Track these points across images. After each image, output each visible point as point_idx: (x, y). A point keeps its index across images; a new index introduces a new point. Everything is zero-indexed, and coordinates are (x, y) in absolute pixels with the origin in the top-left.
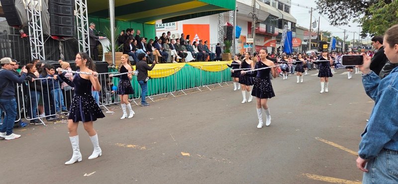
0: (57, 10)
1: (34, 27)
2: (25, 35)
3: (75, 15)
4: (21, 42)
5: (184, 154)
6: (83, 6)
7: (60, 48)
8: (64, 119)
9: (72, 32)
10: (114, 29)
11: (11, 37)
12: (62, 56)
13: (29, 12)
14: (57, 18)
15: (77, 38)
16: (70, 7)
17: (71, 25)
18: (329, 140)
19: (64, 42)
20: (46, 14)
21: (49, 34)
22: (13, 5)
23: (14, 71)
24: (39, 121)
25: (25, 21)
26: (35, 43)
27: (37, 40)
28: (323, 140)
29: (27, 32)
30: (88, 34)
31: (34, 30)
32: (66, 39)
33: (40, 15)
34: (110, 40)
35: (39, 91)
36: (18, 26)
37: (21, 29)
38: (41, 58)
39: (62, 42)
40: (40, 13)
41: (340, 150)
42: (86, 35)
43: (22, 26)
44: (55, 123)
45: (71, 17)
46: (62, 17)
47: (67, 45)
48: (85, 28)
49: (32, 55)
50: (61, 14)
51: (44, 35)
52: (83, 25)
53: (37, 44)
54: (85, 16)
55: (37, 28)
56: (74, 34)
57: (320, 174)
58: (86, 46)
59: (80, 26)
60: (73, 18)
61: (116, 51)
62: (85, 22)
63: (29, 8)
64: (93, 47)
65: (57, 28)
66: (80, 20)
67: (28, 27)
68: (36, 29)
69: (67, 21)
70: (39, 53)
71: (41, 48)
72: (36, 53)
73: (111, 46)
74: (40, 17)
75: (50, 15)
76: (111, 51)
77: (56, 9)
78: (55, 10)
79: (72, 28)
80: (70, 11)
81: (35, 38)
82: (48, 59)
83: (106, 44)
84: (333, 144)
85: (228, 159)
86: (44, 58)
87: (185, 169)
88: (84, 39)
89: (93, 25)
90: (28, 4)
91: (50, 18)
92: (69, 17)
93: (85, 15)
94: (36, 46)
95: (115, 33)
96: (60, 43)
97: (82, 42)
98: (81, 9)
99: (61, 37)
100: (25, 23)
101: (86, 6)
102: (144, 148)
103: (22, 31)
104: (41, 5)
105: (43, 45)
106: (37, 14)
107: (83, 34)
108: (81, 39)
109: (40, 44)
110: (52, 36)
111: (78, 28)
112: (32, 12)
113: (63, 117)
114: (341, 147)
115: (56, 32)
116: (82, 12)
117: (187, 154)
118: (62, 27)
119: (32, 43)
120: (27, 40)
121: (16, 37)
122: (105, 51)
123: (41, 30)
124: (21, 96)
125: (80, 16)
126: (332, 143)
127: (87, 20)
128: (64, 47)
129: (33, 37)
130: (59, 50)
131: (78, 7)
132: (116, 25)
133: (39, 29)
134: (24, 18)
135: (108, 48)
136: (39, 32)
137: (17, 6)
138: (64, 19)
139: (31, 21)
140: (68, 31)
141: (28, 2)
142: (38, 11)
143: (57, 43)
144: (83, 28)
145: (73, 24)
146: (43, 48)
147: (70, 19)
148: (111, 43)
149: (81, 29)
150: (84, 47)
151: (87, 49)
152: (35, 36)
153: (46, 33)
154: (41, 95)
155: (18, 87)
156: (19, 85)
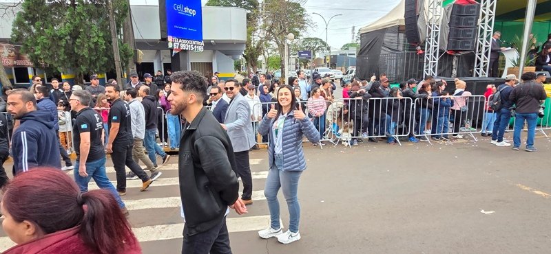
0: (458, 23)
1: (431, 44)
2: (421, 52)
3: (478, 25)
4: (416, 58)
6: (490, 13)
7: (454, 63)
9: (470, 45)
12: (455, 72)
13: (429, 28)
14: (457, 31)
15: (475, 51)
17: (471, 38)
19: (459, 56)
20: (446, 28)
21: (445, 49)
22: (416, 24)
24: (424, 138)
25: (424, 38)
26: (429, 59)
27: (432, 56)
29: (424, 50)
30: (490, 45)
31: (431, 46)
32: (462, 53)
33: (439, 30)
34: (520, 52)
35: (430, 109)
36: (416, 43)
37: (418, 46)
39: (457, 56)
40: (439, 28)
43: (421, 42)
45: (473, 29)
46: (462, 29)
48: (488, 39)
49: (424, 71)
50: (463, 26)
51: (440, 50)
52: (485, 36)
53: (431, 60)
54: (491, 26)
56: (472, 47)
58: (485, 60)
59: (482, 37)
60: (475, 29)
61: (527, 65)
62: (489, 32)
63: (429, 25)
64: (493, 60)
65: (455, 42)
66: (482, 30)
69: (468, 33)
70: (432, 69)
71: (434, 63)
72: (429, 69)
73: (519, 60)
74: (439, 34)
75: (450, 29)
76: (518, 65)
77: (457, 21)
78: (456, 23)
79: (471, 41)
80: (474, 22)
81: (430, 54)
82: (439, 75)
83: (510, 56)
86: (436, 75)
88: (484, 51)
89: (498, 34)
90: (430, 20)
91: (450, 32)
92: (471, 29)
93: (490, 24)
94: (430, 62)
96: (455, 58)
97: (480, 56)
98: (486, 17)
99: (457, 51)
100: (423, 40)
101: (494, 13)
103: (419, 48)
104: (442, 19)
105: (437, 62)
106: (436, 29)
107: (484, 46)
108: (480, 52)
109: (434, 60)
110: (449, 51)
111: (479, 40)
112: (432, 28)
115: (454, 47)
116: (487, 21)
118: (461, 41)
119: (427, 59)
120: (422, 56)
122: (509, 65)
123: (438, 46)
124: (413, 113)
125: (483, 26)
127: (492, 30)
128: (458, 62)
129: (428, 53)
130: (452, 66)
131: (484, 15)
132: (532, 31)
133: (435, 44)
134: (423, 35)
135: (514, 62)
136: (435, 48)
137: (419, 24)
138: (464, 32)
139: (430, 37)
140: (466, 45)
141: (430, 18)
142: (438, 26)
143: (451, 57)
144: (485, 39)
145: (474, 37)
146: (437, 64)
147: (471, 31)
148: (520, 55)
149: (482, 41)
150: (482, 61)
151: (485, 63)
152: (430, 51)
153: (443, 48)
154: (431, 113)
155: (412, 104)
156: (414, 102)
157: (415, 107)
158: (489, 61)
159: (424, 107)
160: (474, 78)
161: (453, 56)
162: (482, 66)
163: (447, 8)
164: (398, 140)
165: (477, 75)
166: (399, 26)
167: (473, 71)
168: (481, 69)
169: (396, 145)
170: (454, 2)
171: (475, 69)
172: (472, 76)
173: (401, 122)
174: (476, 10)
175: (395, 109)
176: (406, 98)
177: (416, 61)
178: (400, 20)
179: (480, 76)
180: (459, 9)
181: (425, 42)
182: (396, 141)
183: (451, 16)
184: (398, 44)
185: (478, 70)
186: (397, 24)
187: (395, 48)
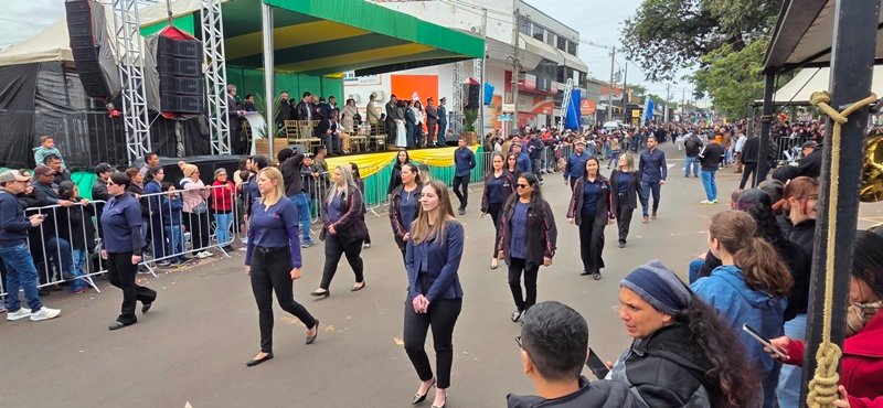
0: (173, 69)
1: (131, 99)
2: (116, 113)
3: (203, 73)
4: (109, 124)
5: (399, 342)
6: (218, 58)
7: (178, 133)
9: (197, 104)
11: (91, 117)
12: (181, 147)
13: (123, 73)
14: (172, 81)
15: (206, 114)
16: (196, 61)
17: (198, 93)
19: (184, 122)
20: (153, 76)
21: (158, 109)
22: (96, 62)
24: (143, 268)
25: (117, 88)
26: (133, 126)
27: (136, 120)
29: (121, 110)
30: (227, 107)
31: (132, 104)
32: (188, 117)
33: (142, 77)
34: (265, 115)
36: (104, 97)
37: (109, 102)
39: (180, 122)
40: (142, 73)
42: (222, 110)
43: (110, 97)
45: (197, 80)
46: (181, 79)
47: (189, 127)
48: (222, 96)
49: (128, 146)
50: (180, 74)
51: (149, 111)
52: (217, 92)
53: (138, 129)
54: (221, 75)
55: (137, 100)
56: (201, 108)
58: (223, 128)
59: (213, 93)
60: (201, 85)
61: (275, 136)
62: (221, 87)
63: (123, 66)
64: (234, 129)
65: (173, 100)
66: (212, 83)
67: (121, 99)
68: (135, 102)
69: (190, 86)
70: (141, 144)
71: (144, 134)
72: (136, 144)
73: (266, 129)
74: (143, 81)
75: (160, 77)
76: (267, 137)
77: (170, 65)
78: (169, 68)
79: (197, 98)
80: (196, 68)
81: (133, 118)
83: (256, 123)
88: (219, 115)
90: (122, 59)
91: (160, 85)
92: (194, 79)
93: (220, 73)
94: (135, 131)
95: (274, 104)
96: (178, 125)
97: (215, 121)
98: (214, 63)
99: (179, 114)
100: (116, 92)
101: (223, 58)
102: (331, 328)
103: (111, 106)
104: (144, 58)
105: (148, 130)
106: (137, 75)
107: (218, 107)
108: (215, 116)
109: (143, 128)
110: (164, 112)
111: (209, 97)
112: (128, 73)
115: (171, 107)
116: (216, 69)
118: (181, 97)
119: (129, 126)
120: (119, 120)
121: (100, 116)
122: (256, 136)
123: (145, 104)
125: (212, 75)
128: (184, 132)
129: (130, 115)
130: (176, 137)
131: (209, 59)
133: (140, 101)
134: (114, 83)
135: (261, 131)
136: (141, 107)
137: (102, 62)
138: (185, 83)
139: (127, 87)
140: (191, 104)
141: (122, 54)
142: (138, 69)
143: (171, 124)
144: (217, 96)
145: (201, 92)
146: (149, 135)
147: (194, 83)
148: (266, 122)
149: (214, 98)
150: (220, 130)
151: (224, 133)
152: (133, 113)
153: (154, 108)
158: (228, 130)
160: (212, 157)
161: (174, 121)
162: (221, 137)
163: (149, 41)
164: (93, 284)
165: (216, 152)
166: (64, 63)
167: (209, 145)
168: (221, 143)
169: (91, 293)
170: (159, 33)
171: (212, 143)
172: (209, 153)
174: (195, 50)
177: (109, 130)
178: (64, 51)
179: (221, 153)
180: (169, 46)
181: (120, 96)
182: (87, 287)
183: (158, 57)
184: (67, 95)
185: (217, 144)
186: (60, 58)
187: (64, 104)
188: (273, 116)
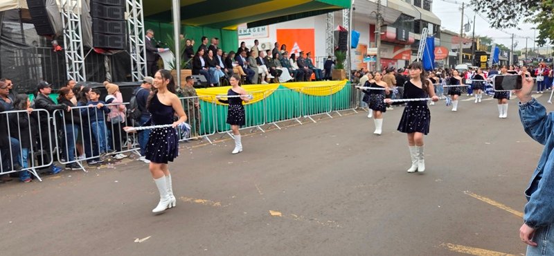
0: (102, 13)
1: (70, 37)
2: (59, 48)
3: (126, 19)
4: (54, 58)
5: (273, 213)
6: (137, 6)
7: (106, 65)
8: (111, 162)
9: (121, 42)
10: (180, 38)
11: (40, 51)
12: (109, 76)
13: (65, 17)
14: (102, 23)
15: (129, 51)
16: (120, 8)
17: (122, 33)
18: (483, 195)
19: (111, 56)
20: (87, 19)
21: (91, 45)
22: (44, 7)
23: (45, 97)
24: (76, 165)
25: (60, 29)
26: (72, 58)
27: (74, 54)
28: (475, 196)
29: (61, 44)
30: (144, 45)
31: (71, 41)
32: (114, 52)
33: (79, 20)
34: (173, 50)
35: (77, 124)
36: (50, 35)
37: (54, 39)
38: (81, 79)
39: (108, 56)
40: (78, 17)
41: (499, 209)
42: (141, 47)
43: (56, 35)
44: (99, 168)
45: (120, 23)
46: (108, 22)
47: (115, 60)
48: (140, 36)
49: (68, 74)
50: (108, 18)
51: (84, 47)
52: (137, 33)
53: (75, 60)
54: (140, 21)
55: (75, 38)
56: (124, 45)
57: (467, 245)
58: (142, 61)
59: (134, 34)
60: (124, 24)
61: (183, 67)
62: (140, 29)
63: (64, 11)
64: (150, 63)
65: (102, 38)
66: (132, 26)
67: (63, 37)
68: (73, 39)
69: (116, 28)
70: (78, 72)
71: (80, 64)
72: (74, 72)
73: (175, 62)
74: (79, 24)
75: (93, 20)
76: (175, 68)
77: (100, 11)
78: (99, 13)
79: (121, 37)
80: (120, 13)
81: (72, 52)
82: (89, 80)
83: (169, 59)
84: (490, 202)
85: (336, 221)
86: (84, 79)
87: (275, 235)
88: (138, 51)
89: (151, 33)
90: (64, 6)
91: (93, 24)
92: (118, 22)
94: (74, 62)
96: (107, 59)
97: (135, 56)
98: (134, 10)
99: (107, 50)
100: (59, 32)
101: (141, 7)
102: (218, 204)
103: (55, 42)
104: (80, 6)
105: (83, 62)
106: (75, 18)
107: (137, 45)
108: (135, 52)
109: (79, 60)
110: (96, 48)
111: (130, 37)
112: (68, 16)
113: (109, 160)
114: (500, 206)
115: (100, 43)
116: (136, 15)
117: (279, 214)
118: (109, 36)
119: (69, 59)
120: (61, 54)
121: (47, 51)
122: (167, 67)
123: (81, 41)
124: (52, 131)
125: (132, 20)
126: (488, 199)
127: (143, 26)
128: (111, 63)
129: (69, 50)
130: (105, 68)
131: (131, 7)
132: (182, 31)
133: (77, 39)
134: (57, 25)
135: (171, 64)
136: (78, 43)
137: (49, 8)
138: (112, 25)
139: (68, 28)
140: (116, 42)
141: (63, 2)
142: (76, 14)
143: (101, 58)
144: (137, 36)
145: (124, 32)
146: (83, 65)
147: (119, 25)
148: (175, 56)
149: (134, 38)
150: (139, 63)
151: (142, 65)
152: (72, 49)
153: (88, 44)
154: (80, 129)
155: (49, 118)
156: (51, 115)
157: (54, 123)
158: (145, 63)
159: (68, 122)
160: (133, 83)
162: (139, 69)
164: (36, 174)
165: (136, 80)
166: (21, 11)
167: (131, 75)
168: (139, 73)
169: (35, 182)
171: (133, 73)
172: (131, 81)
173: (37, 148)
175: (24, 127)
176: (38, 110)
178: (21, 1)
181: (61, 36)
182: (33, 177)
183: (91, 4)
184: (23, 35)
185: (136, 74)
186: (18, 6)
187: (20, 41)
188: (180, 52)
